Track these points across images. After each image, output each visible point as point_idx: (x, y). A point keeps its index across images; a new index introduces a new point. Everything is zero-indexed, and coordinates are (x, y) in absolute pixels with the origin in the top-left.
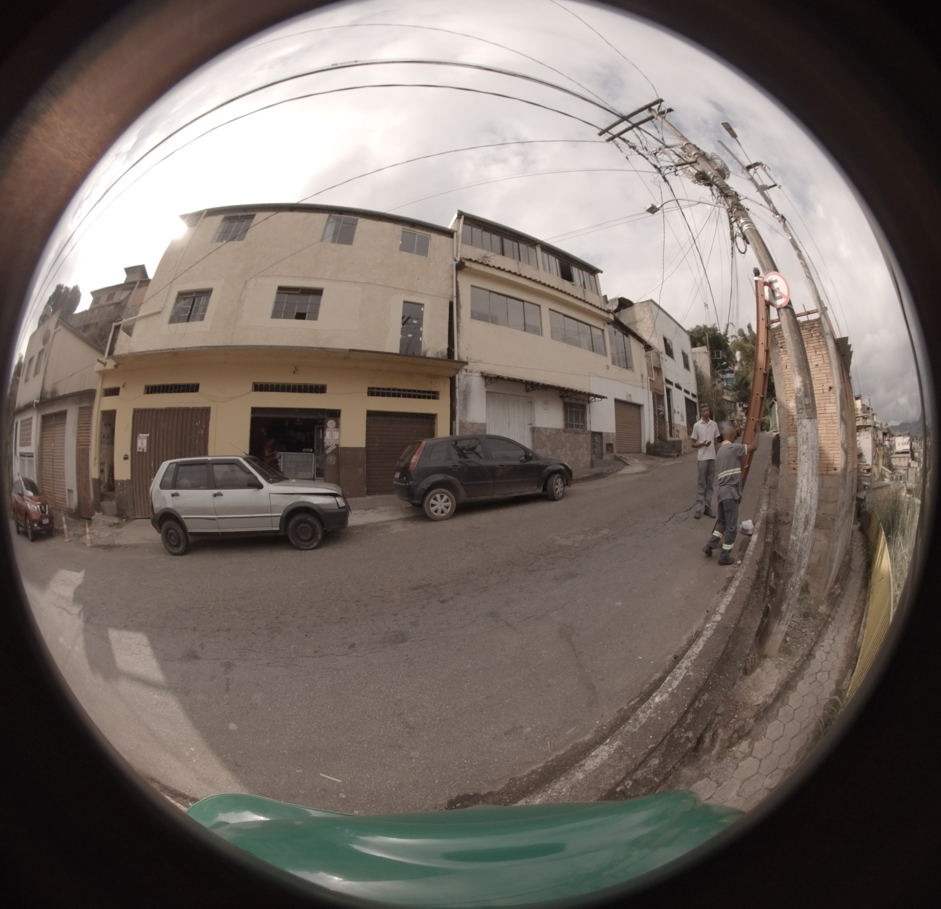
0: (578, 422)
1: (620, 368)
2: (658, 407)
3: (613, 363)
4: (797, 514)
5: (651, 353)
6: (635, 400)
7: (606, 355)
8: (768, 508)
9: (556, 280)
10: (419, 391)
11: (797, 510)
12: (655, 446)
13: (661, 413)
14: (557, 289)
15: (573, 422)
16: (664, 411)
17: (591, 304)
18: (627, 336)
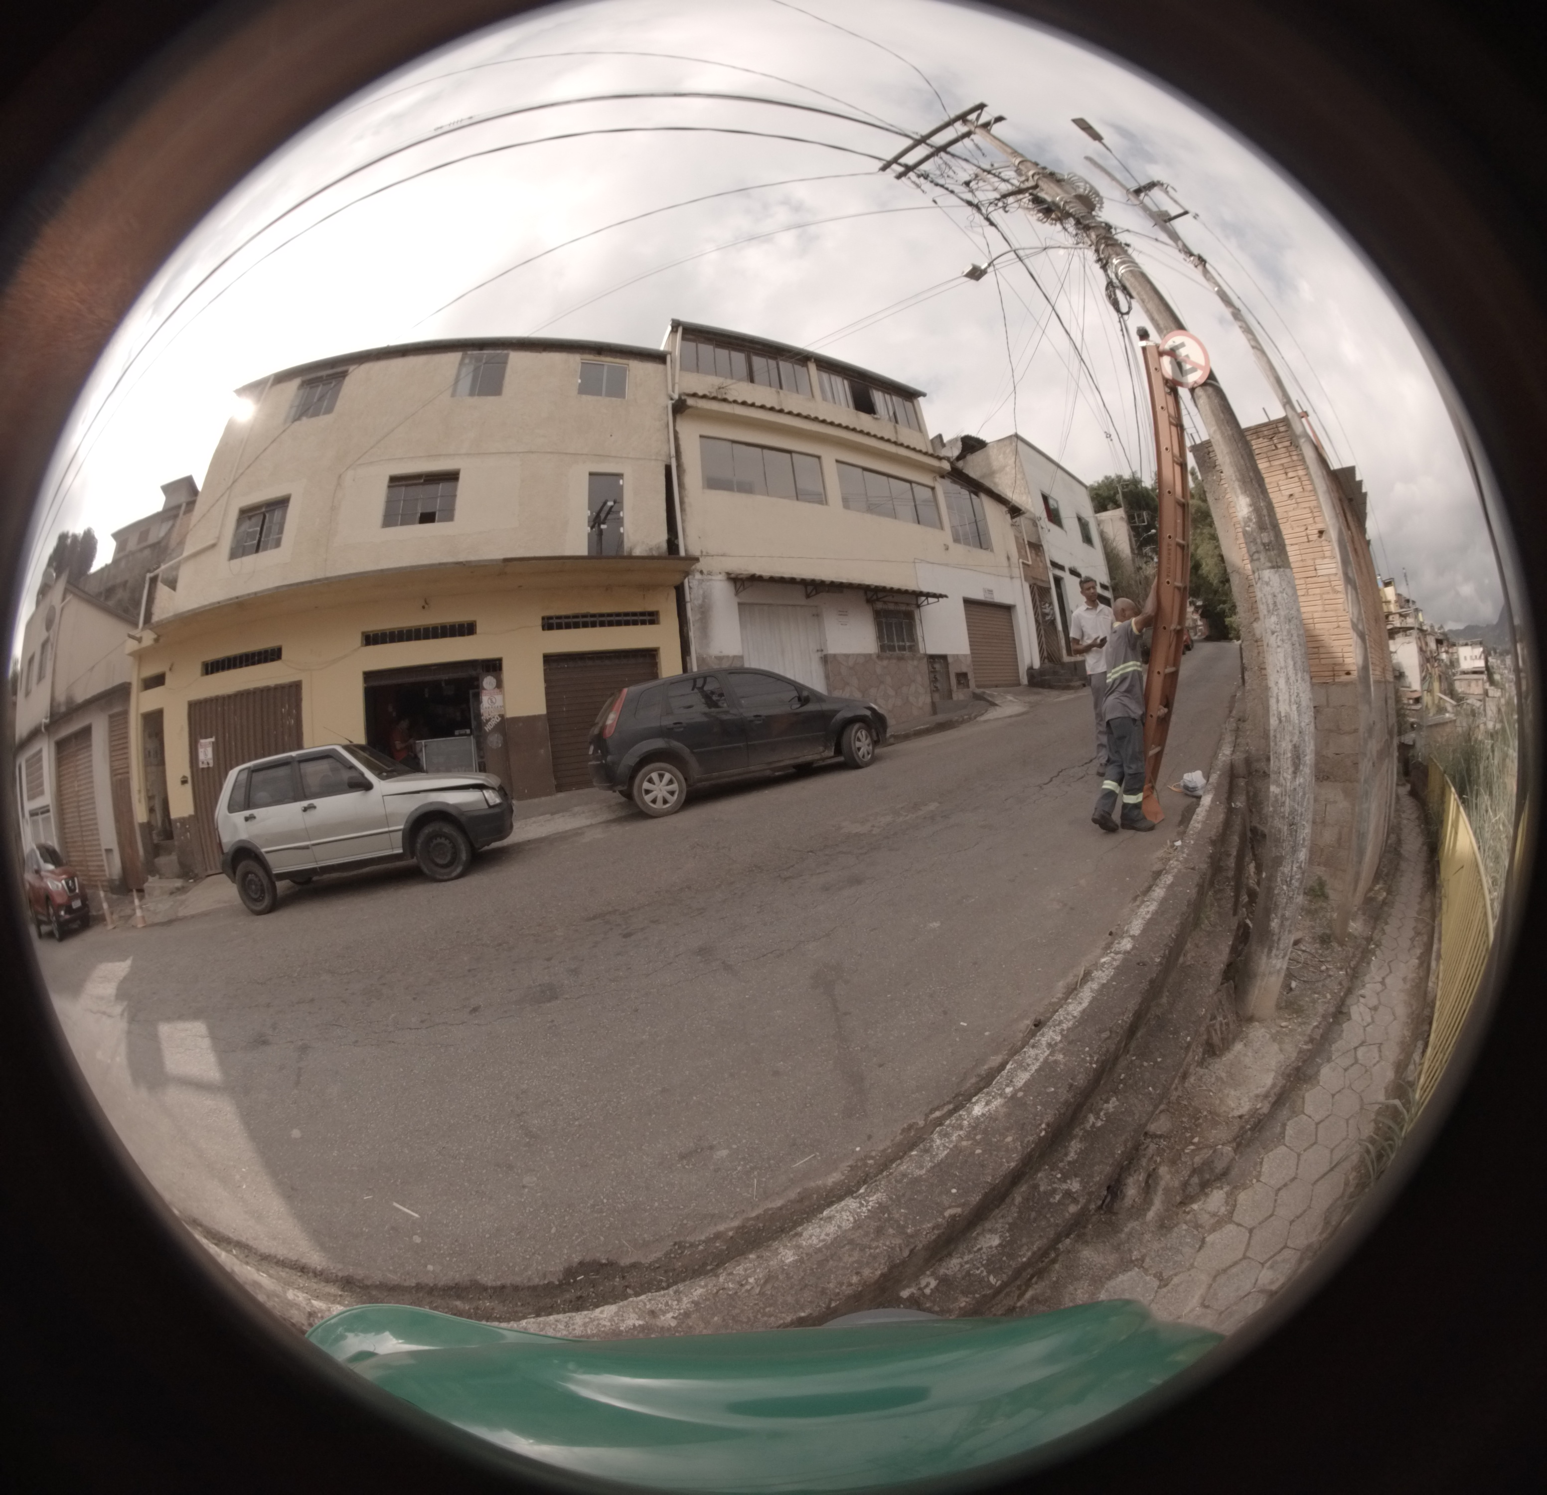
0: (903, 641)
1: (968, 548)
2: (1042, 608)
3: (956, 542)
4: (1276, 744)
5: (1021, 520)
6: (1001, 598)
7: (941, 527)
8: (1233, 751)
9: (844, 413)
10: (626, 614)
11: (1275, 737)
12: (1042, 672)
13: (1048, 618)
14: (847, 428)
15: (893, 641)
16: (1054, 614)
17: (908, 447)
18: (976, 494)
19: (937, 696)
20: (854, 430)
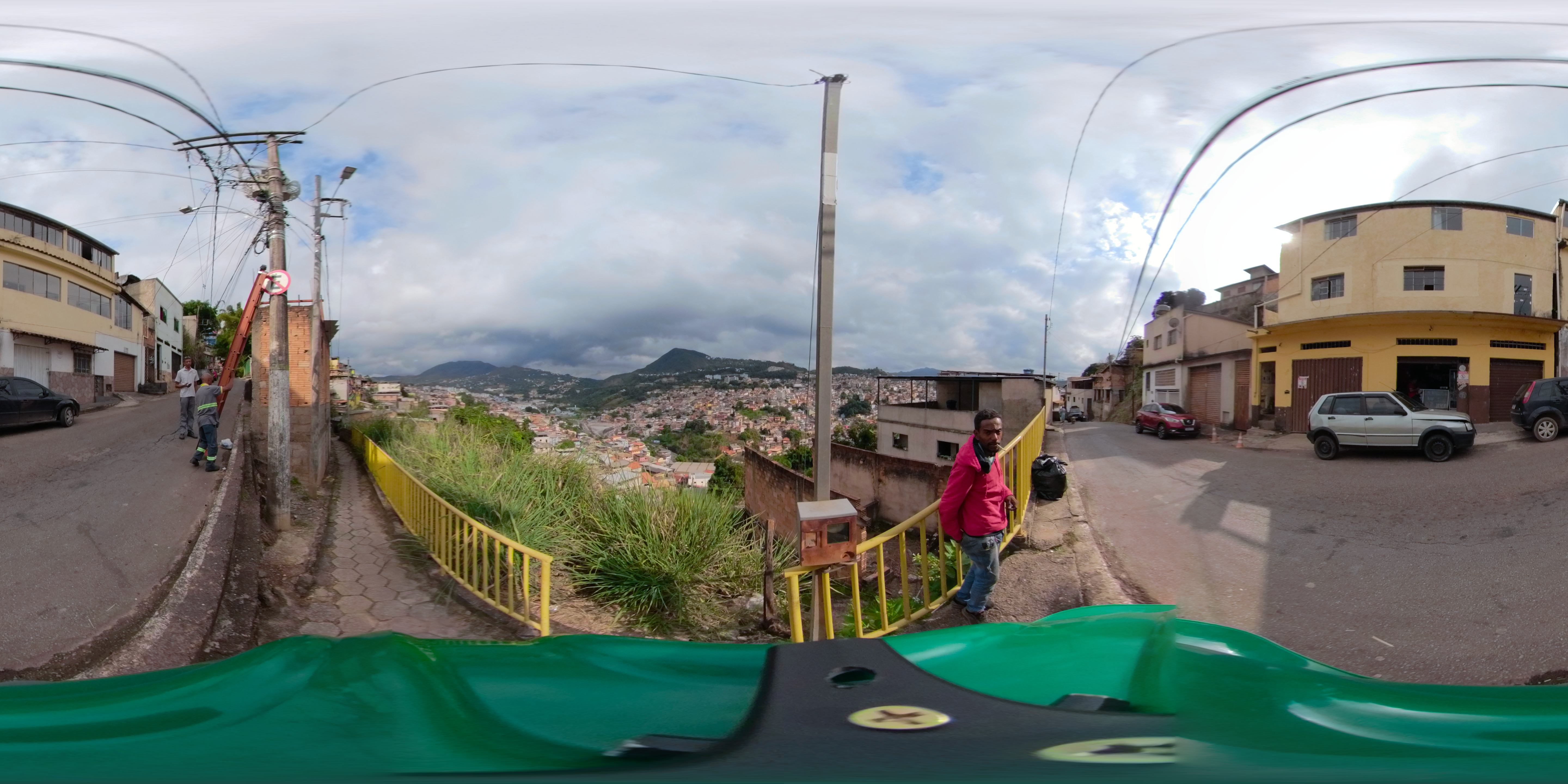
0: (85, 368)
1: (121, 328)
2: (149, 358)
3: (117, 325)
5: (148, 318)
6: (131, 352)
7: (110, 318)
9: (77, 258)
12: (145, 386)
13: (151, 364)
15: (81, 368)
16: (154, 362)
17: (104, 279)
18: (130, 304)
19: (97, 394)
20: (80, 267)
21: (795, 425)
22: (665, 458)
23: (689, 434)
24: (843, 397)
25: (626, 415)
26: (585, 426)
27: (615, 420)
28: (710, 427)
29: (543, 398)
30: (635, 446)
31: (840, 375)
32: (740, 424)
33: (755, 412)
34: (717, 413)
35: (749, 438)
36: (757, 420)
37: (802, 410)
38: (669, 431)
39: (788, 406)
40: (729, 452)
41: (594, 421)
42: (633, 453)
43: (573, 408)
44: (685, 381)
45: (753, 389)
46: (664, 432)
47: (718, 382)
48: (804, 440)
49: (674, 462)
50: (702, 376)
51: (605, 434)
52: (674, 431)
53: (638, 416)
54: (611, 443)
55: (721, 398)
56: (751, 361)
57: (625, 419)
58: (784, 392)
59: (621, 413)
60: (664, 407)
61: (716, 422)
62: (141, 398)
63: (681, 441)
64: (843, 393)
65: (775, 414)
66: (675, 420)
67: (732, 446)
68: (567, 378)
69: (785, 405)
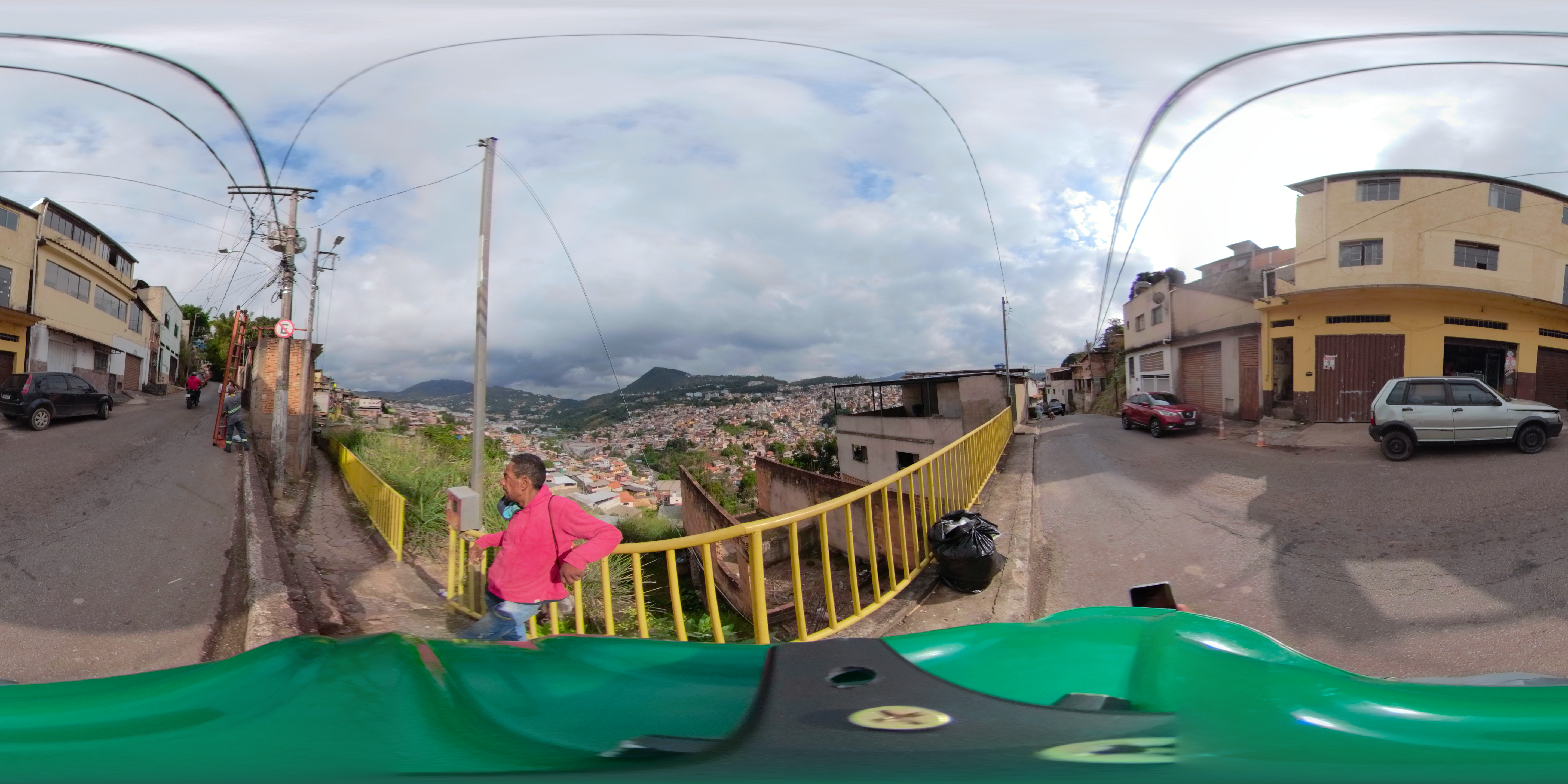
0: (102, 366)
1: (133, 332)
2: (153, 361)
3: (130, 328)
5: (155, 324)
6: (139, 355)
7: (126, 322)
9: (104, 263)
12: (148, 386)
13: (154, 364)
14: (106, 272)
15: (99, 365)
16: (156, 363)
18: (142, 310)
19: (112, 390)
21: (778, 438)
22: (647, 477)
23: (671, 452)
24: (825, 406)
25: (607, 436)
26: (566, 446)
27: (597, 440)
28: (692, 445)
29: (525, 418)
30: (616, 466)
31: (821, 385)
32: (722, 441)
33: (737, 428)
34: (699, 430)
35: (732, 454)
36: (740, 436)
37: (784, 422)
38: (651, 450)
39: (770, 420)
40: (712, 469)
41: (575, 441)
42: (614, 473)
43: (554, 429)
44: (666, 399)
45: (734, 405)
46: (646, 451)
47: (699, 400)
48: (787, 453)
49: (657, 480)
50: (683, 394)
51: (587, 455)
52: (656, 450)
53: (619, 436)
54: (592, 463)
55: (702, 416)
56: (731, 377)
57: (606, 439)
58: (766, 405)
59: (603, 433)
60: (645, 427)
61: (698, 439)
62: (147, 398)
63: (663, 460)
64: (825, 403)
65: (757, 428)
66: (657, 439)
67: (715, 462)
68: (549, 399)
69: (767, 419)
